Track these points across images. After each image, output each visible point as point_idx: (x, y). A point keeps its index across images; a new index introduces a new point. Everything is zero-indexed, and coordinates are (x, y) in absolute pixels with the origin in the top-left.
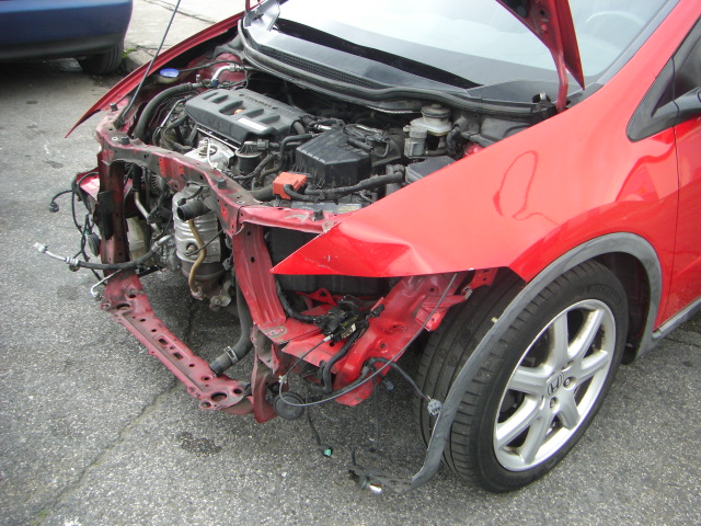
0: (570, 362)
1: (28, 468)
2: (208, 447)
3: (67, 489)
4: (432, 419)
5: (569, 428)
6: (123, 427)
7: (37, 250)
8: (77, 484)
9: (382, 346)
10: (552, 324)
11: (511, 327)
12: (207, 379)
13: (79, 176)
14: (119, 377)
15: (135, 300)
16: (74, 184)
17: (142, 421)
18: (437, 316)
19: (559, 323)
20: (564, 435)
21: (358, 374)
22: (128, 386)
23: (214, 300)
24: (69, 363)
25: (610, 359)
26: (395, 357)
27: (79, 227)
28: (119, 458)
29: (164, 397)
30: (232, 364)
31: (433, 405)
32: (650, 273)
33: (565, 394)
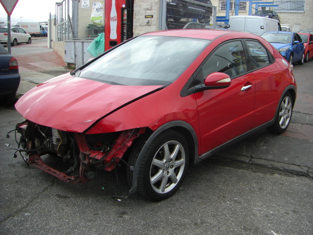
0: (171, 160)
1: (10, 204)
2: (66, 197)
3: (24, 208)
4: (132, 172)
5: (175, 183)
6: (38, 194)
7: (6, 146)
8: (27, 207)
9: (117, 154)
10: (163, 147)
11: (150, 145)
12: (65, 176)
13: (18, 124)
14: (35, 184)
15: (39, 161)
16: (17, 127)
17: (44, 193)
18: (131, 143)
19: (166, 146)
20: (173, 186)
21: (110, 161)
22: (38, 186)
23: (65, 157)
24: (17, 182)
25: (184, 162)
26: (120, 157)
27: (17, 142)
28: (39, 200)
29: (50, 188)
30: (72, 172)
31: (131, 167)
32: (193, 134)
33: (171, 171)
